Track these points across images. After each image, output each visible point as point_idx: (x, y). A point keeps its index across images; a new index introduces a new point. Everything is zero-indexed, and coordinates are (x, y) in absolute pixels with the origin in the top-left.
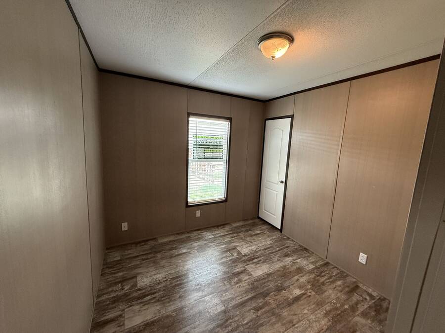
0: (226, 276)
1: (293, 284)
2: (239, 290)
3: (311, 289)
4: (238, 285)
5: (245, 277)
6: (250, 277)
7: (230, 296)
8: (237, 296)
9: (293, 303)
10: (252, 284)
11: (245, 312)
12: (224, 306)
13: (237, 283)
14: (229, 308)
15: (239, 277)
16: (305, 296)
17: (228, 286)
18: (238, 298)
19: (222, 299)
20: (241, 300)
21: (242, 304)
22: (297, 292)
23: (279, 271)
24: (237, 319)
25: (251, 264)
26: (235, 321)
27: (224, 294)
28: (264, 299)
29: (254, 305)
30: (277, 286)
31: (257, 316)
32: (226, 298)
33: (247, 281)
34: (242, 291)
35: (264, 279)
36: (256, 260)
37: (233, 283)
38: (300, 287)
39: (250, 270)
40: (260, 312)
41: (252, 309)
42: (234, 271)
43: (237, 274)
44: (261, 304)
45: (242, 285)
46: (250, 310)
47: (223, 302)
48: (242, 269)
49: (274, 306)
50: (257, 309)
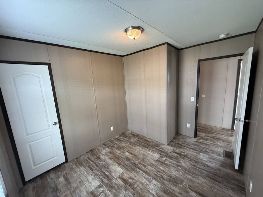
0: (130, 188)
1: (123, 155)
2: (137, 177)
3: (123, 149)
4: (134, 178)
5: (126, 176)
6: (124, 173)
7: (144, 179)
8: (143, 176)
9: (134, 155)
10: (130, 171)
11: (149, 170)
12: (152, 181)
13: (133, 179)
14: (152, 177)
15: (127, 178)
16: (128, 151)
17: (138, 183)
18: (143, 175)
19: (148, 183)
20: (144, 174)
21: (146, 172)
22: (127, 154)
23: (114, 160)
24: (155, 173)
25: (111, 175)
26: (156, 173)
27: (145, 183)
28: (138, 164)
29: (144, 168)
30: (126, 160)
31: (148, 165)
32: (147, 181)
33: (129, 174)
34: (138, 174)
35: (124, 166)
36: (107, 173)
37: (134, 181)
38: (124, 153)
39: (119, 174)
40: (146, 165)
41: (146, 168)
42: (123, 184)
43: (125, 181)
44: (141, 165)
45: (133, 176)
46: (147, 169)
47: (150, 182)
48: (118, 179)
49: (139, 160)
50: (145, 166)
